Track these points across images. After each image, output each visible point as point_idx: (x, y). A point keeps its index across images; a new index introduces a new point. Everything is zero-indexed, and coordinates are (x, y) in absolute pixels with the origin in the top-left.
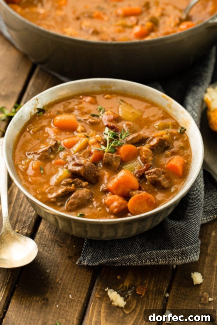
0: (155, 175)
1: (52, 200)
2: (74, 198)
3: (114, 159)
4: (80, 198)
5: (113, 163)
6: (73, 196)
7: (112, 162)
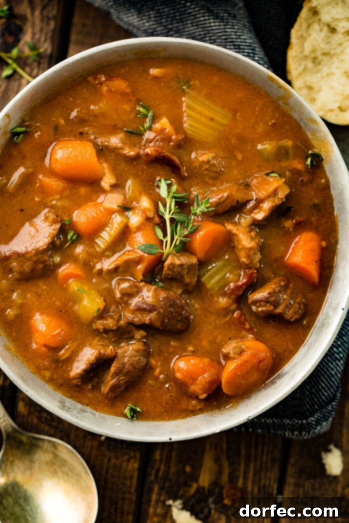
0: (268, 305)
1: (75, 382)
2: (116, 374)
3: (185, 272)
4: (128, 372)
5: (184, 279)
6: (113, 369)
7: (182, 277)
